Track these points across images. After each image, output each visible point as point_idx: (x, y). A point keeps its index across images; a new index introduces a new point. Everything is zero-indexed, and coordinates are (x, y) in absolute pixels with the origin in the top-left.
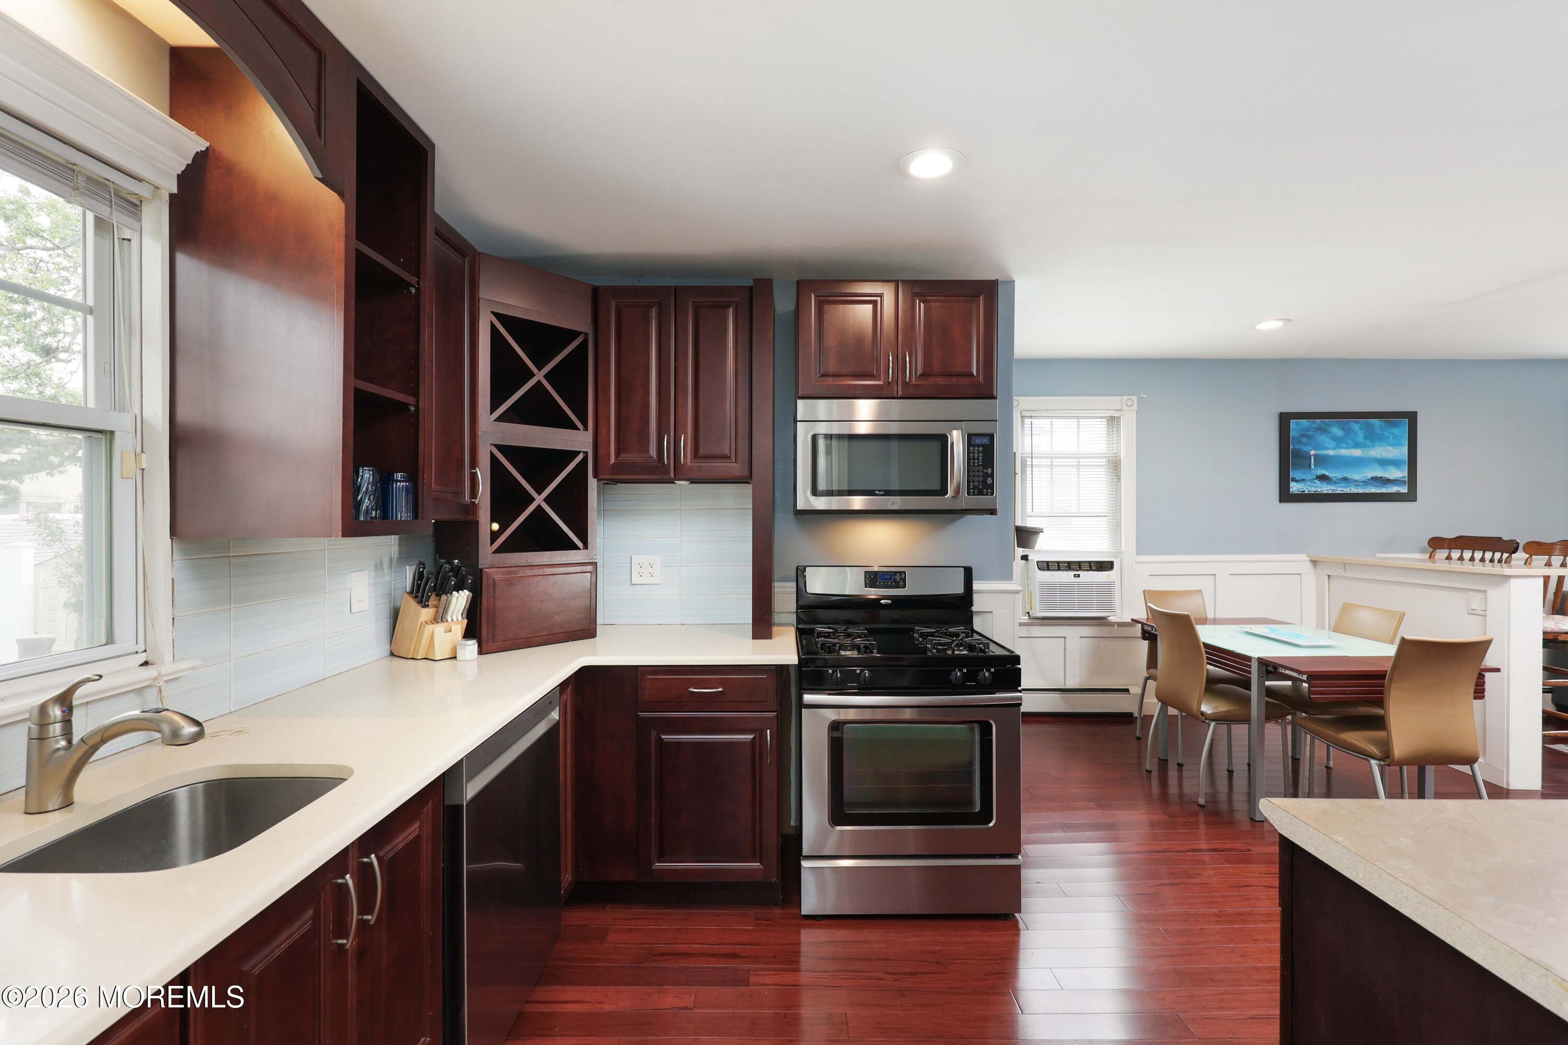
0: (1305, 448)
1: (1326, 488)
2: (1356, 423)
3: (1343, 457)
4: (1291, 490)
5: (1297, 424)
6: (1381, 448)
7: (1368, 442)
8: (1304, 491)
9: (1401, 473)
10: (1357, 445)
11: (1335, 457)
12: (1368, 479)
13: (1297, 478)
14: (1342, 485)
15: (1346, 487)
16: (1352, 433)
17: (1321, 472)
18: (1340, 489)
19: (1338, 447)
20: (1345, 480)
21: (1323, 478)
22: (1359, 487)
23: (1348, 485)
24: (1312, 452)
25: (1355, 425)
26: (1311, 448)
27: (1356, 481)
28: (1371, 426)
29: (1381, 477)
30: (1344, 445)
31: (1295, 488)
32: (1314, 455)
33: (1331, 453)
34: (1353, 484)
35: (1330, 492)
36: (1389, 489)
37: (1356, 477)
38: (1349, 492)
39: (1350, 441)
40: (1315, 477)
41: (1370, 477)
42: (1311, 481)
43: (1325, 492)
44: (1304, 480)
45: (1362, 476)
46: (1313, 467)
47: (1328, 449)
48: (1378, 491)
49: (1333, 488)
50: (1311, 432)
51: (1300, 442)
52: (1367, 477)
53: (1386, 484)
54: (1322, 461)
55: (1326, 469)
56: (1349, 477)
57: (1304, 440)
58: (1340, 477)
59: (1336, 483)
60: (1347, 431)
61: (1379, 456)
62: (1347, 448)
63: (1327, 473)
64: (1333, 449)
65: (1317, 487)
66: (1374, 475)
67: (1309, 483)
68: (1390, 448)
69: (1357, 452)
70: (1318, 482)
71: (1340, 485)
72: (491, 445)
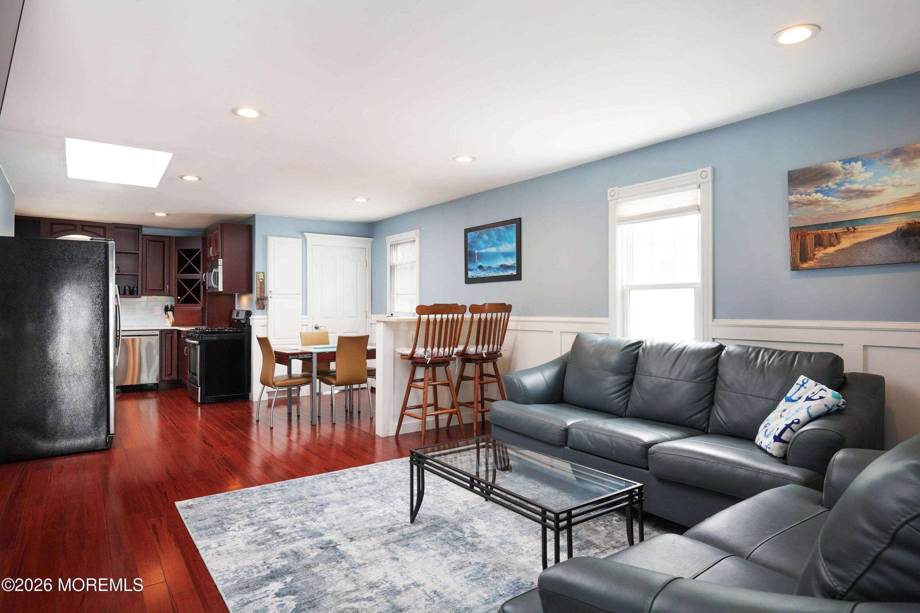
0: (473, 250)
1: (482, 274)
2: (493, 230)
3: (488, 253)
4: (469, 276)
5: (470, 235)
6: (504, 246)
7: (498, 242)
8: (473, 277)
9: (512, 261)
10: (494, 245)
11: (486, 253)
12: (499, 267)
13: (471, 269)
14: (488, 271)
15: (490, 272)
16: (492, 237)
17: (480, 264)
18: (487, 274)
19: (486, 247)
20: (489, 268)
21: (480, 267)
22: (495, 272)
23: (491, 271)
24: (476, 252)
25: (493, 232)
26: (475, 249)
27: (494, 268)
28: (499, 231)
29: (505, 265)
30: (488, 246)
31: (471, 274)
32: (477, 253)
33: (483, 251)
34: (492, 270)
35: (483, 276)
36: (508, 273)
37: (494, 266)
38: (491, 276)
39: (491, 243)
40: (477, 267)
41: (499, 265)
42: (476, 270)
43: (482, 276)
44: (473, 269)
45: (496, 265)
46: (476, 261)
47: (482, 249)
48: (503, 275)
49: (484, 274)
50: (475, 239)
51: (471, 246)
52: (498, 265)
53: (506, 269)
54: (481, 256)
55: (482, 262)
56: (491, 266)
57: (473, 244)
58: (487, 266)
59: (486, 270)
60: (490, 236)
61: (503, 251)
62: (490, 247)
63: (482, 265)
64: (484, 249)
65: (478, 273)
66: (501, 264)
67: (475, 271)
68: (508, 245)
69: (493, 250)
70: (479, 270)
71: (487, 271)
72: (178, 279)
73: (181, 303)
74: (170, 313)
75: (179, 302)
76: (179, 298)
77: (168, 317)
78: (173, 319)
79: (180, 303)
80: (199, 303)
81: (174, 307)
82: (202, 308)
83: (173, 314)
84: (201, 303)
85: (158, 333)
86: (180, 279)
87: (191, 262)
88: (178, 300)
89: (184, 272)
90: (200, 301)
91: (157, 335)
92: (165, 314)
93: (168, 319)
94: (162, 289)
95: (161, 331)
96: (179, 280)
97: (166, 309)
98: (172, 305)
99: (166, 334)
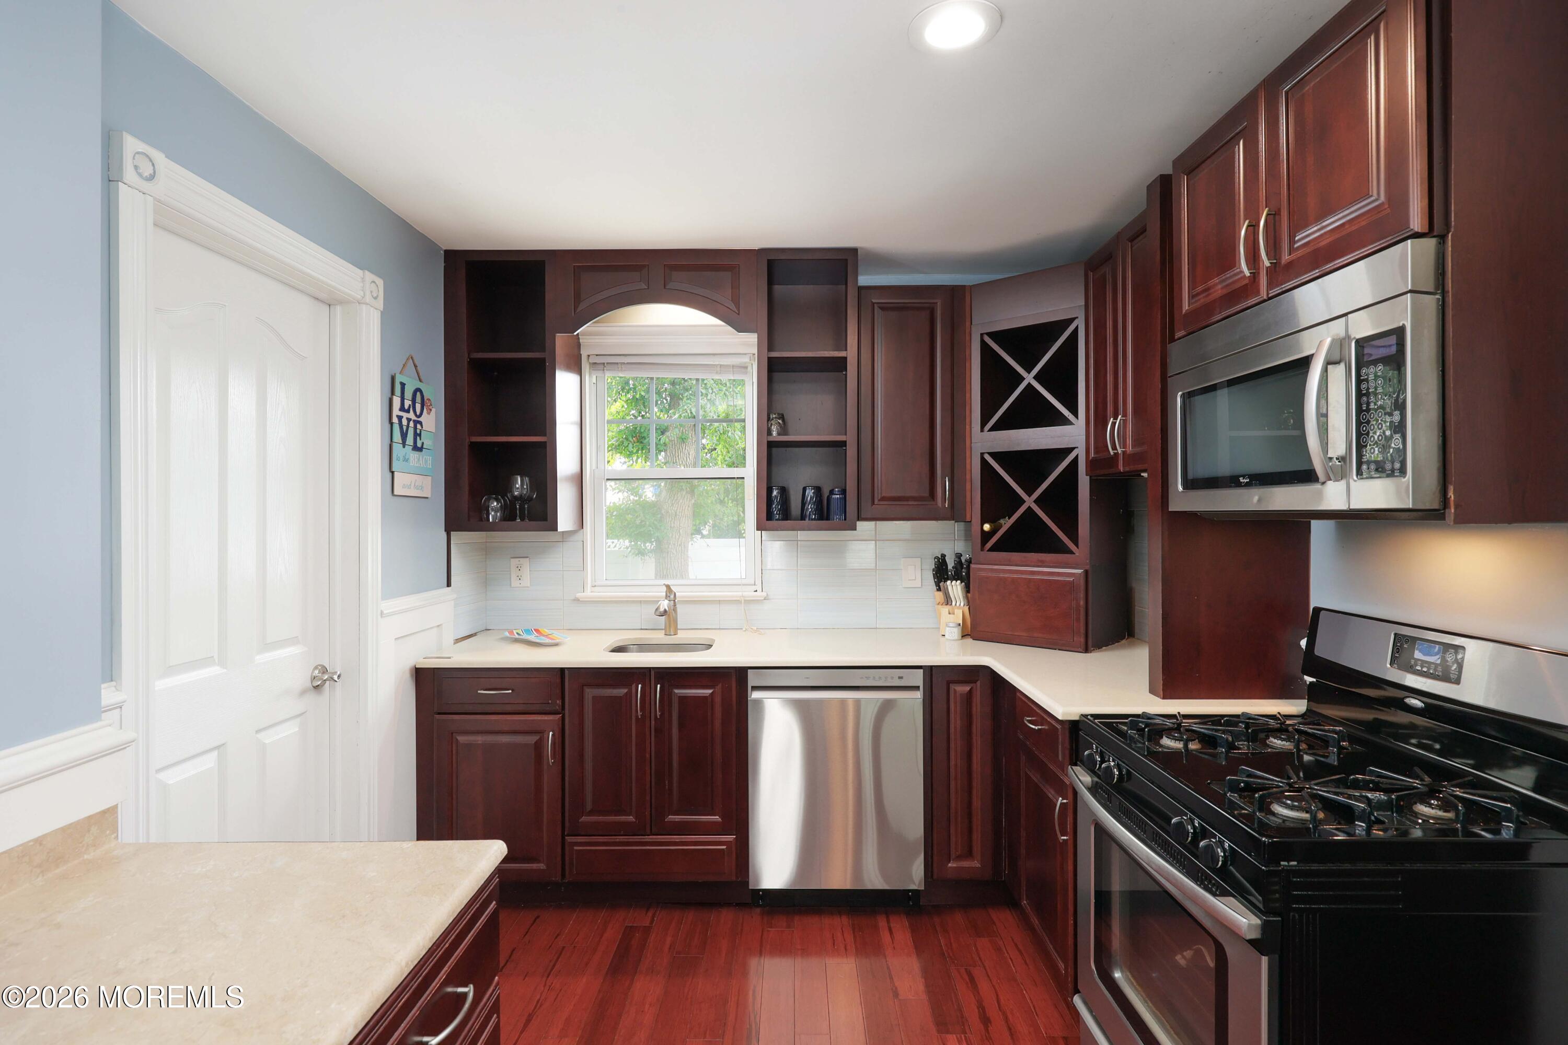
72: (982, 454)
73: (995, 548)
74: (955, 588)
75: (989, 545)
76: (987, 527)
77: (948, 601)
78: (966, 608)
79: (990, 550)
80: (1072, 553)
81: (969, 562)
82: (1086, 572)
83: (967, 589)
84: (1083, 550)
85: (917, 678)
86: (991, 454)
87: (1035, 378)
88: (986, 536)
89: (1007, 423)
90: (1076, 544)
91: (917, 688)
92: (935, 588)
93: (945, 610)
94: (927, 494)
95: (930, 672)
96: (987, 457)
97: (941, 573)
98: (959, 556)
99: (948, 683)
